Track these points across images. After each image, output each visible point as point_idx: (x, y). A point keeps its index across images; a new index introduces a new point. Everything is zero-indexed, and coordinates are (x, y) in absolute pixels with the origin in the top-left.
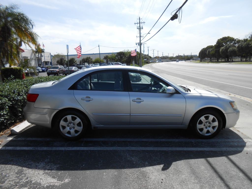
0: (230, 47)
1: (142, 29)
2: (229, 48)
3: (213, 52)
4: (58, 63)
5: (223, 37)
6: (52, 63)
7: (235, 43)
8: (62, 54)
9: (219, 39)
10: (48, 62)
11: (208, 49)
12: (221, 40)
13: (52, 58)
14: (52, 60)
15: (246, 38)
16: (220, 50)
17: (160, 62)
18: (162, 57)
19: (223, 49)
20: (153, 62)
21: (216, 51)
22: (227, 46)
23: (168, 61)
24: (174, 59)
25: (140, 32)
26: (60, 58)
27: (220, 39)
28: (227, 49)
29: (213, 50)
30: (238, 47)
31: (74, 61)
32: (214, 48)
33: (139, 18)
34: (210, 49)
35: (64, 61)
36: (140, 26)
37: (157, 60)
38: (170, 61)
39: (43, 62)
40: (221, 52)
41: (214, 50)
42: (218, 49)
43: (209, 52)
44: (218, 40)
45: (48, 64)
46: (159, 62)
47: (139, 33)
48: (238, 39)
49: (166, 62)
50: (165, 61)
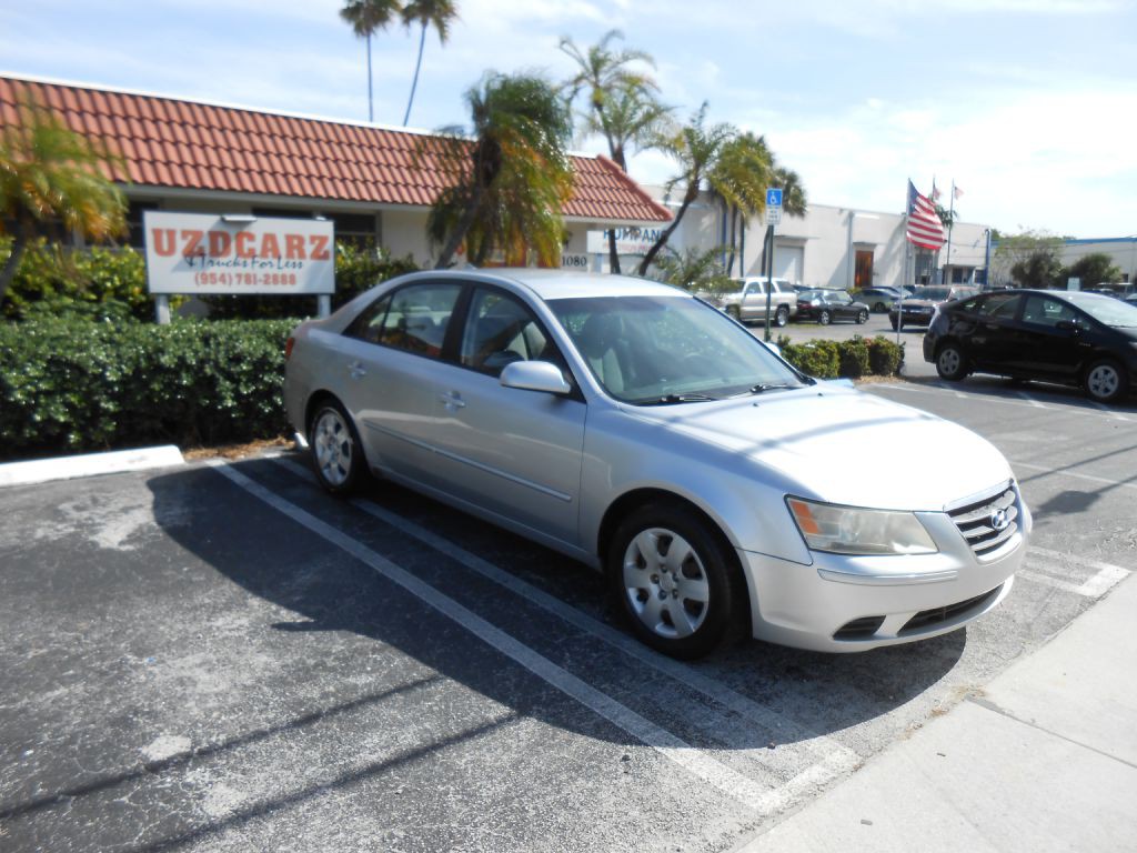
4: (1015, 278)
6: (990, 274)
8: (1045, 235)
10: (970, 270)
13: (993, 251)
14: (991, 262)
26: (1031, 253)
31: (1102, 270)
35: (1051, 268)
39: (940, 266)
45: (966, 281)
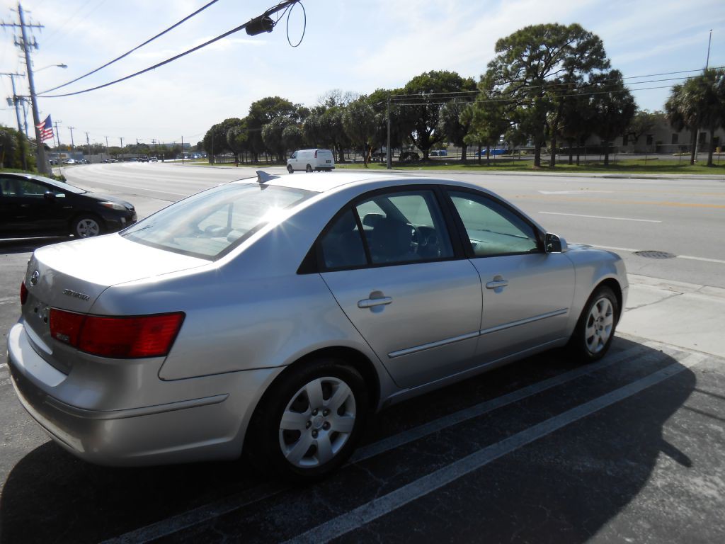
0: (285, 124)
1: (33, 47)
2: (283, 129)
3: (243, 137)
5: (265, 99)
7: (296, 117)
9: (256, 101)
11: (227, 128)
12: (261, 105)
15: (320, 105)
16: (260, 132)
17: (80, 163)
18: (85, 146)
19: (269, 129)
20: (57, 164)
21: (251, 135)
22: (278, 123)
23: (106, 162)
24: (125, 156)
25: (27, 58)
27: (258, 102)
28: (278, 130)
29: (243, 130)
30: (307, 126)
32: (244, 126)
33: (20, 7)
34: (234, 129)
36: (24, 37)
37: (67, 156)
38: (113, 162)
40: (265, 137)
41: (247, 131)
42: (255, 130)
43: (233, 136)
44: (254, 104)
46: (76, 163)
47: (24, 60)
48: (299, 105)
49: (101, 162)
50: (96, 162)
